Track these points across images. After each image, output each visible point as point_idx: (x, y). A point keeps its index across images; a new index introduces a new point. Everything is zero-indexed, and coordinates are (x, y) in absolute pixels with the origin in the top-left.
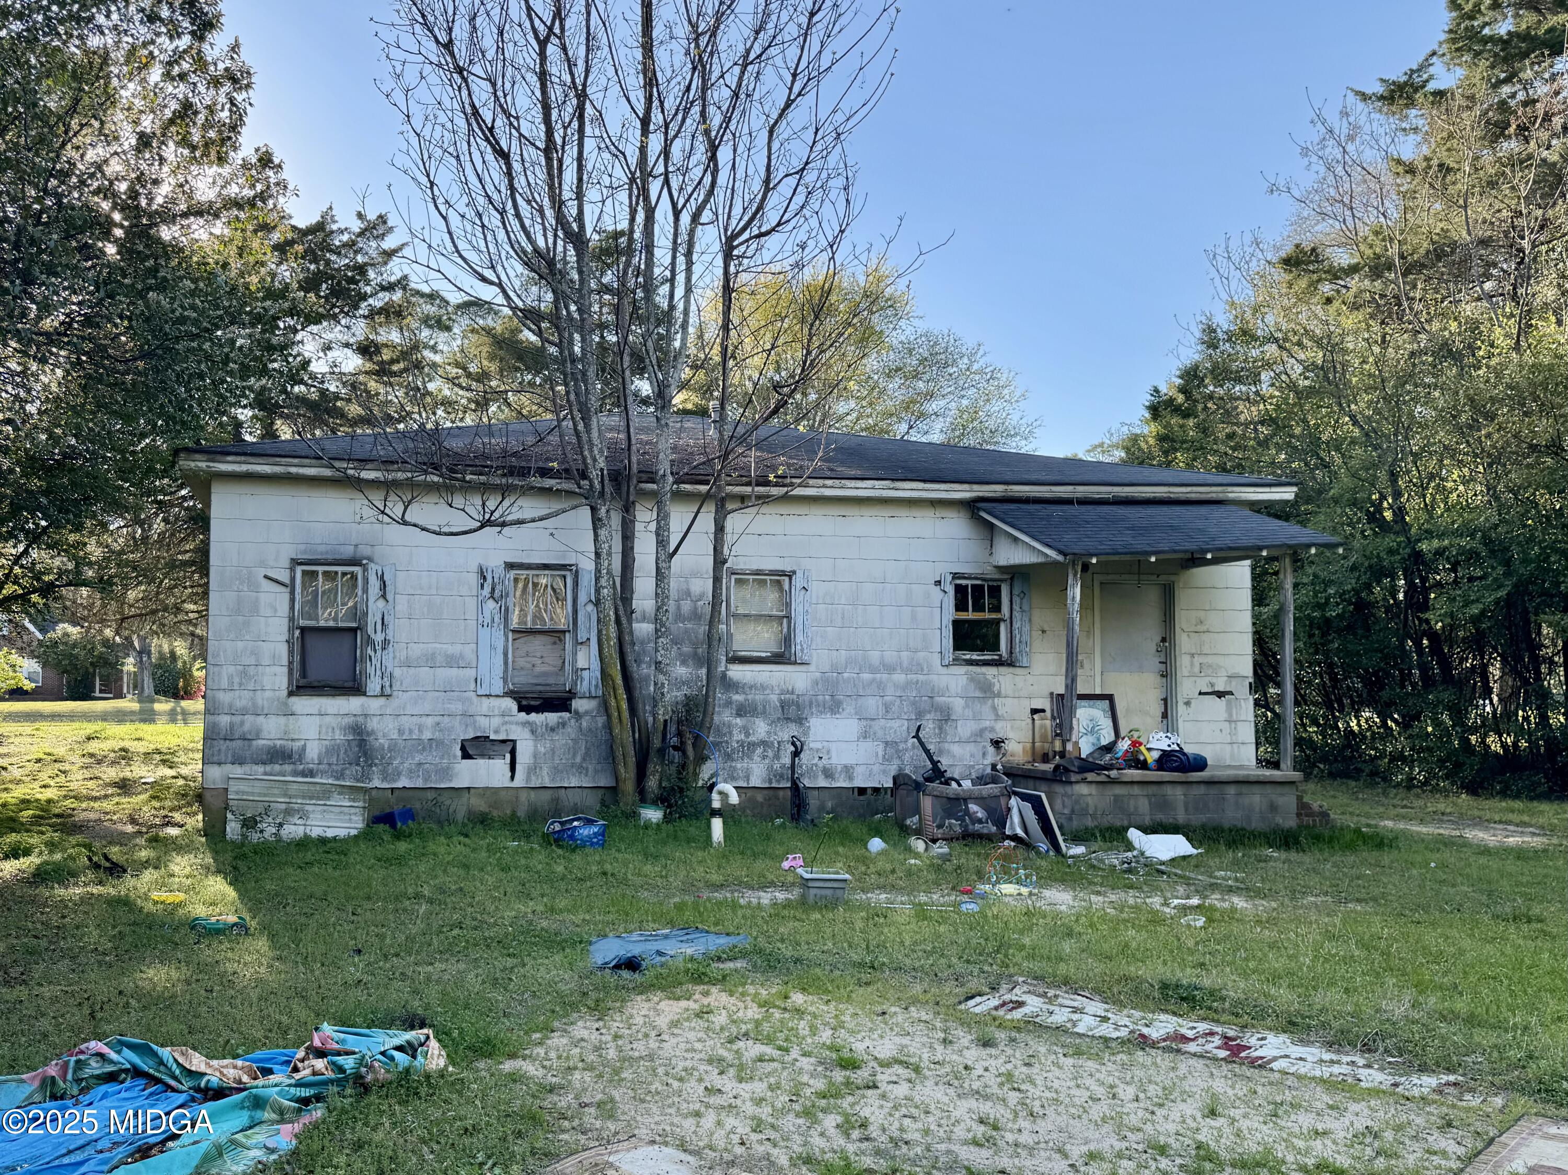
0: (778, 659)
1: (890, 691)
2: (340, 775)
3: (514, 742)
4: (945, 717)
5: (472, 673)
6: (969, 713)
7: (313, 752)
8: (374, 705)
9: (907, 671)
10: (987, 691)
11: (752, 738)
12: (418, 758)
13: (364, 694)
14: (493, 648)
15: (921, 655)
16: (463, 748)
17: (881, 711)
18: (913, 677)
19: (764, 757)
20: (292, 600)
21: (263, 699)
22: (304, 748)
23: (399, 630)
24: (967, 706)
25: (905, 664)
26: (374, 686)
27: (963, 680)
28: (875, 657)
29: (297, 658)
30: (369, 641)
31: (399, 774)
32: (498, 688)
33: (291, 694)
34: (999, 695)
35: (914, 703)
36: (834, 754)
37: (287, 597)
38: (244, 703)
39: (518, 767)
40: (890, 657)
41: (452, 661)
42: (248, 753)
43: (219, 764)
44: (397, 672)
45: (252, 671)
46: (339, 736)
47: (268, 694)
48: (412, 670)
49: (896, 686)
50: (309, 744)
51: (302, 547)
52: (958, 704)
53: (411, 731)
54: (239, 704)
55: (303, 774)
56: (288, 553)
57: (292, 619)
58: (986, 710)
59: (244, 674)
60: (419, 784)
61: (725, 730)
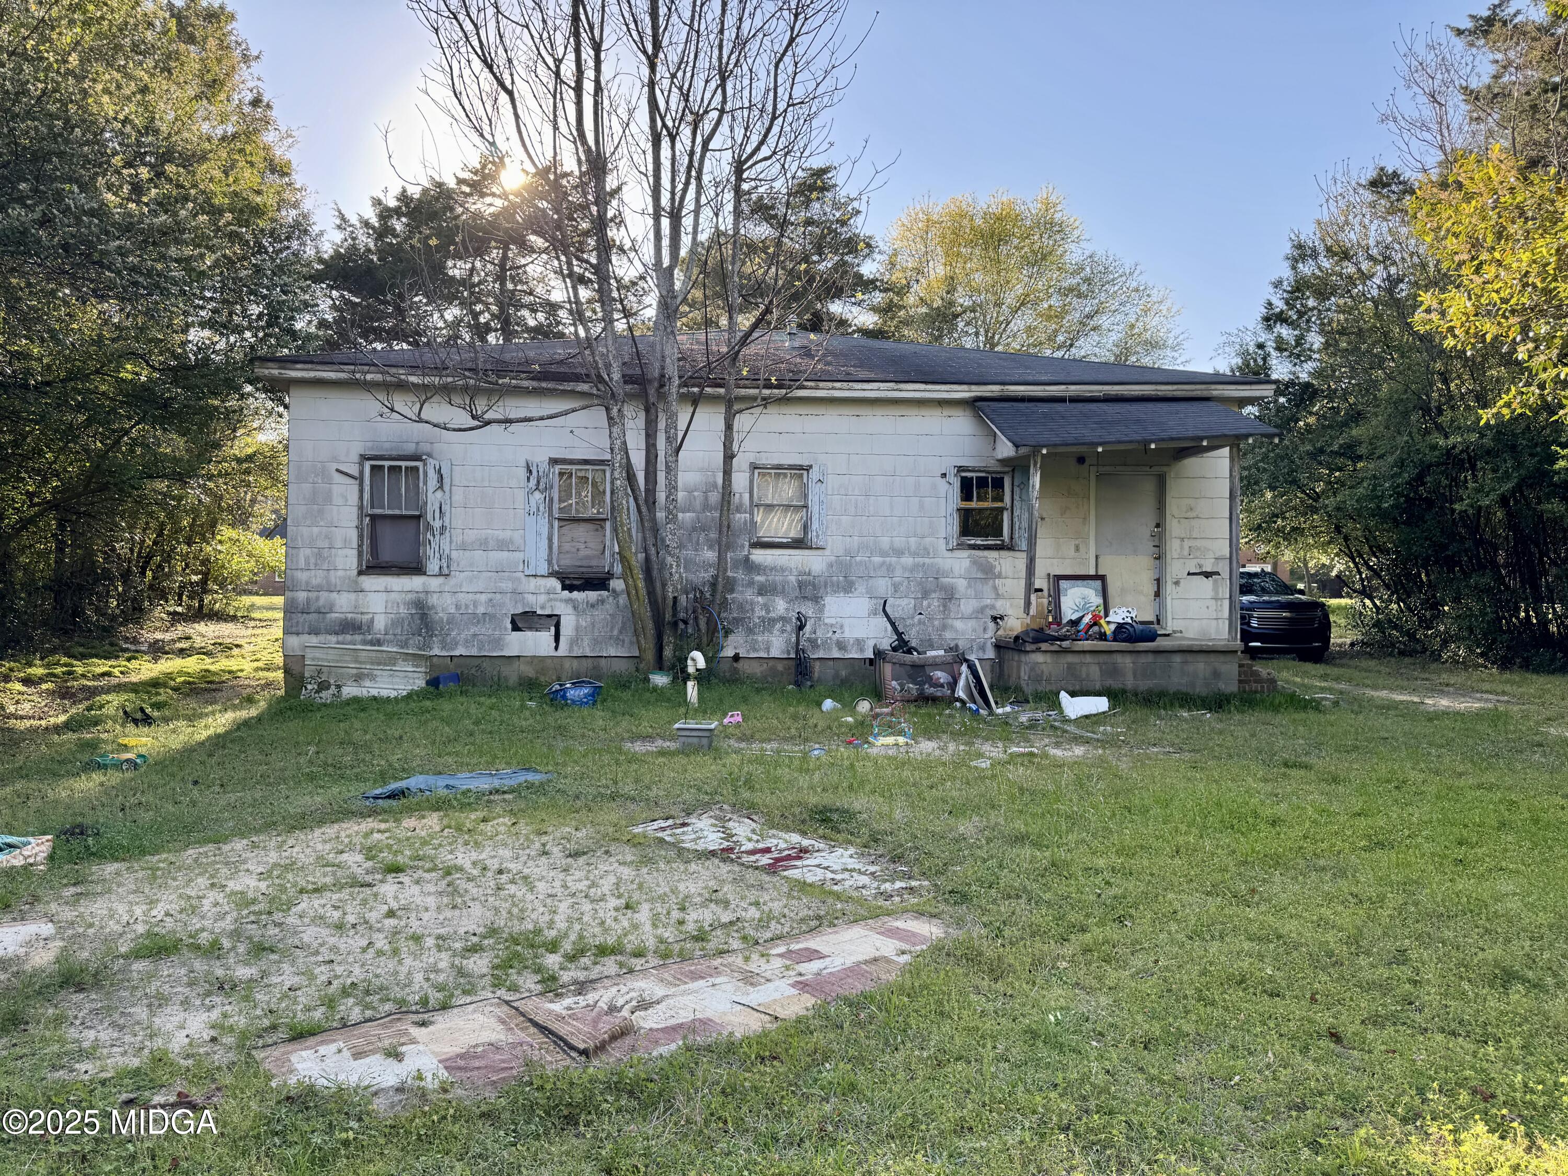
0: (798, 544)
1: (898, 572)
2: (405, 645)
3: (558, 616)
4: (949, 596)
5: (520, 556)
6: (971, 592)
7: (380, 623)
8: (434, 583)
9: (914, 554)
10: (988, 573)
11: (772, 615)
12: (473, 630)
13: (425, 574)
14: (538, 534)
15: (927, 540)
16: (513, 622)
17: (891, 590)
18: (921, 560)
19: (783, 631)
20: (361, 491)
21: (335, 577)
22: (372, 621)
23: (457, 519)
24: (969, 586)
25: (913, 548)
26: (433, 566)
27: (966, 563)
28: (885, 542)
29: (366, 542)
30: (429, 527)
31: (457, 644)
32: (543, 569)
33: (360, 573)
34: (999, 576)
35: (920, 584)
36: (847, 629)
37: (356, 488)
38: (319, 580)
39: (562, 639)
40: (899, 542)
41: (503, 545)
42: (322, 625)
43: (298, 634)
44: (454, 555)
45: (326, 553)
46: (403, 610)
47: (340, 573)
48: (467, 553)
49: (905, 568)
50: (377, 618)
51: (369, 444)
52: (961, 584)
53: (467, 606)
54: (314, 582)
55: (372, 643)
56: (356, 449)
57: (361, 507)
58: (987, 589)
59: (319, 555)
60: (474, 652)
61: (748, 607)
